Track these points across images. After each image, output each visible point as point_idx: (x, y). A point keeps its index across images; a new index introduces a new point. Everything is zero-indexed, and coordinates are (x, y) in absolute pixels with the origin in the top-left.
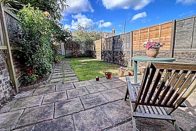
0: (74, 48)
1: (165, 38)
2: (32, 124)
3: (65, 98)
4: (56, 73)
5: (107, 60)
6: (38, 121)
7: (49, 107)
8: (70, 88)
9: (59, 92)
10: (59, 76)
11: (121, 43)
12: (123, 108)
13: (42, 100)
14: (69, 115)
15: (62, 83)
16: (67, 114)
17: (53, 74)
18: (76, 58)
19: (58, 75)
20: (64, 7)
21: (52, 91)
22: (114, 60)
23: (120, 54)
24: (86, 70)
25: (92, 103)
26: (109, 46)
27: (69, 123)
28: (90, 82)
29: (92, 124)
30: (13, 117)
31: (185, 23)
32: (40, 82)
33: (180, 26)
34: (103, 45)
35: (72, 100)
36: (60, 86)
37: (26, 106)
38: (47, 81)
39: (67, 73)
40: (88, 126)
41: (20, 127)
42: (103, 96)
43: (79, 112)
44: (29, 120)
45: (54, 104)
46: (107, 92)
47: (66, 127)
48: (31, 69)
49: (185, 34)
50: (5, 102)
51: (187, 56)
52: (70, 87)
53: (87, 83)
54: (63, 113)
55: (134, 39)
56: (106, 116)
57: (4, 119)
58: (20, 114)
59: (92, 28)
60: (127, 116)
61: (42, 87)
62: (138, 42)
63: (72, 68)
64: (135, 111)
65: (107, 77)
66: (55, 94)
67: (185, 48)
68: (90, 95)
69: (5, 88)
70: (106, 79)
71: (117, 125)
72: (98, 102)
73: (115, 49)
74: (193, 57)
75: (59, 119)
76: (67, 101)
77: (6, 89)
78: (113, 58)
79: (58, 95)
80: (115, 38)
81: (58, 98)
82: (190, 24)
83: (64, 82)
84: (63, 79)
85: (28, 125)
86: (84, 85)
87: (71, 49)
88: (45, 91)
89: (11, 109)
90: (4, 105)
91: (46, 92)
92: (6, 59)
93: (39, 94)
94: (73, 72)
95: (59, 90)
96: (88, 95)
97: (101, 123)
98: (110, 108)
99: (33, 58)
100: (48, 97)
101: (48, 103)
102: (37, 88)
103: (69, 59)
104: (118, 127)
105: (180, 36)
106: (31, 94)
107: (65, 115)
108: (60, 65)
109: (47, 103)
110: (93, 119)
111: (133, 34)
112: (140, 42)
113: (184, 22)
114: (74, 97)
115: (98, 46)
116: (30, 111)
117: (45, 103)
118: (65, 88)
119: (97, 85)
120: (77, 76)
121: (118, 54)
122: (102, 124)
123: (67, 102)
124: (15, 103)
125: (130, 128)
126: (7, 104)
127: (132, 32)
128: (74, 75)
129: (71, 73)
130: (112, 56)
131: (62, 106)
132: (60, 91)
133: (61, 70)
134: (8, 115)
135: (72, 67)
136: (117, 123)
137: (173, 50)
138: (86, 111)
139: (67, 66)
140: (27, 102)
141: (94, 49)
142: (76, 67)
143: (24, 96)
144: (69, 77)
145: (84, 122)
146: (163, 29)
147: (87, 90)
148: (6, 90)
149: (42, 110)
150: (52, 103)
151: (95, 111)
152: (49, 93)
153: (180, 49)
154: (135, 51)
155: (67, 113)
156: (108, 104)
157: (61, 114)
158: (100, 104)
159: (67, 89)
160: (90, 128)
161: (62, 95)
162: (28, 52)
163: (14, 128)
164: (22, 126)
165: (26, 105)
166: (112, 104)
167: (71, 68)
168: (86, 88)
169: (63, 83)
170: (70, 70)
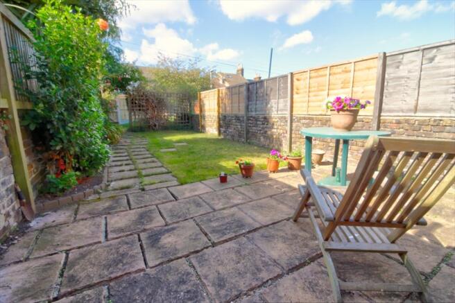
0: (150, 108)
1: (362, 90)
2: (98, 283)
3: (158, 222)
4: (116, 166)
5: (233, 136)
6: (113, 276)
7: (127, 243)
8: (164, 201)
9: (139, 209)
10: (127, 174)
11: (265, 99)
12: (295, 236)
13: (104, 229)
14: (181, 258)
15: (140, 189)
16: (176, 256)
17: (111, 170)
18: (157, 130)
19: (123, 171)
20: (127, 7)
21: (122, 209)
22: (250, 135)
23: (263, 124)
24: (189, 160)
25: (226, 229)
26: (237, 105)
27: (187, 275)
28: (206, 185)
29: (239, 273)
30: (44, 270)
31: (404, 60)
32: (85, 189)
33: (394, 65)
34: (222, 103)
35: (178, 227)
36: (138, 197)
37: (70, 245)
38: (103, 185)
39: (144, 166)
40: (232, 278)
41: (71, 293)
42: (246, 214)
43: (202, 250)
44: (89, 276)
45: (136, 236)
46: (253, 206)
47: (183, 282)
48: (62, 157)
49: (403, 82)
50: (8, 238)
51: (407, 128)
52: (164, 198)
53: (201, 189)
54: (165, 254)
55: (295, 91)
56: (263, 255)
57: (21, 277)
58: (60, 263)
59: (190, 60)
60: (306, 252)
61: (94, 201)
62: (305, 97)
63: (152, 155)
64: (327, 240)
65: (244, 173)
66: (132, 215)
67: (403, 111)
68: (215, 213)
69: (6, 205)
70: (241, 179)
71: (292, 270)
72: (237, 226)
73: (252, 111)
74: (420, 130)
75: (160, 267)
76: (166, 228)
77: (8, 206)
78: (248, 132)
79: (142, 216)
80: (250, 87)
81: (143, 224)
82: (414, 64)
83: (146, 187)
84: (140, 180)
85: (90, 287)
86: (196, 193)
87: (144, 110)
88: (105, 209)
89: (30, 253)
90: (8, 246)
91: (108, 211)
92: (6, 131)
93: (93, 217)
94: (160, 164)
95: (140, 206)
96: (211, 215)
97: (257, 269)
98: (268, 238)
99: (70, 129)
100: (116, 222)
101: (122, 234)
102: (81, 202)
103: (140, 135)
104: (295, 274)
105: (395, 87)
106: (70, 216)
107: (173, 258)
108: (121, 149)
109: (120, 235)
110: (239, 262)
111: (295, 79)
112: (309, 96)
113: (402, 59)
114: (181, 219)
115: (210, 106)
116: (83, 256)
117: (115, 236)
118: (152, 201)
119: (226, 191)
120: (171, 172)
121: (258, 122)
122: (259, 270)
123: (168, 231)
124: (37, 239)
125: (319, 275)
126: (16, 242)
127: (292, 74)
128: (164, 170)
129: (156, 167)
130: (245, 127)
131: (157, 240)
132: (142, 207)
133: (127, 160)
134: (28, 268)
135: (152, 152)
136: (290, 267)
137: (379, 116)
138: (218, 248)
139: (140, 151)
140: (67, 236)
141: (201, 111)
142: (164, 152)
143: (54, 221)
144: (152, 175)
145: (220, 269)
146: (359, 70)
147: (206, 202)
148: (8, 209)
149: (114, 251)
150: (131, 234)
151: (237, 246)
152: (116, 212)
153: (392, 114)
154: (297, 118)
155: (175, 254)
156: (261, 231)
157: (162, 258)
158: (244, 231)
159: (159, 202)
160: (237, 281)
161: (149, 217)
162: (57, 116)
163: (55, 296)
164: (76, 290)
165: (69, 243)
166: (270, 230)
167: (150, 156)
168: (201, 198)
169: (143, 190)
170: (149, 160)
